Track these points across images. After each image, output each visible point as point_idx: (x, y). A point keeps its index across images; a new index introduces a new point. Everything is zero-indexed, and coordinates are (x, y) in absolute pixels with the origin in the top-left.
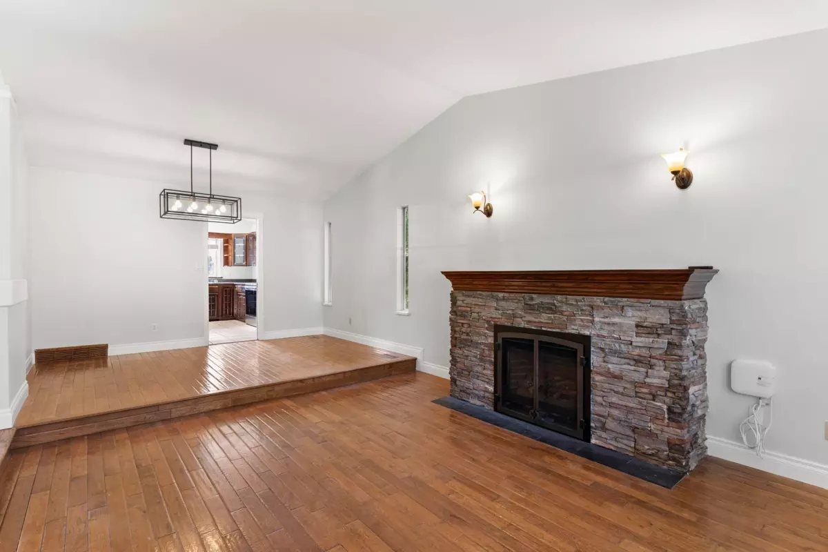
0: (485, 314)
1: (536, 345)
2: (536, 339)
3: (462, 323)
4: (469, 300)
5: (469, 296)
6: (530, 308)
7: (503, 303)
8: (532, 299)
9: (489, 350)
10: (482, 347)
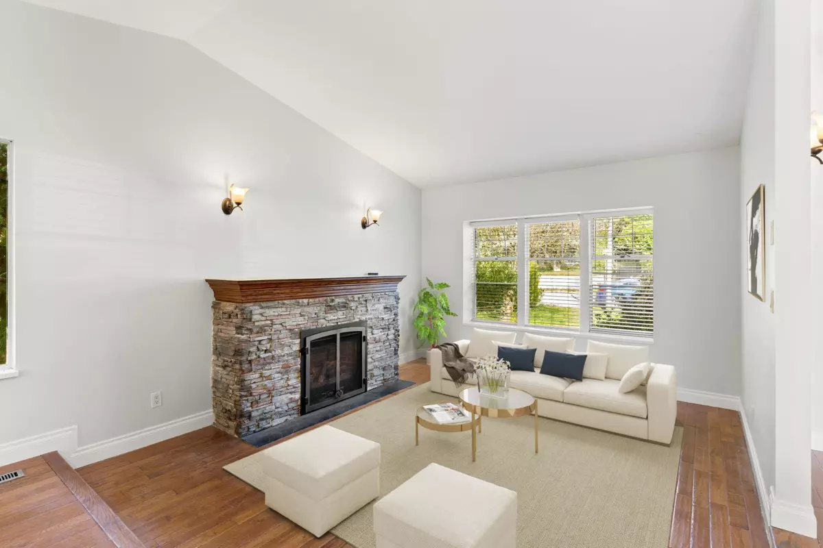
0: (291, 323)
1: (338, 337)
2: (338, 332)
3: (260, 341)
4: (270, 312)
5: (268, 307)
6: (331, 308)
7: (309, 309)
8: (333, 301)
9: (294, 359)
10: (286, 358)
